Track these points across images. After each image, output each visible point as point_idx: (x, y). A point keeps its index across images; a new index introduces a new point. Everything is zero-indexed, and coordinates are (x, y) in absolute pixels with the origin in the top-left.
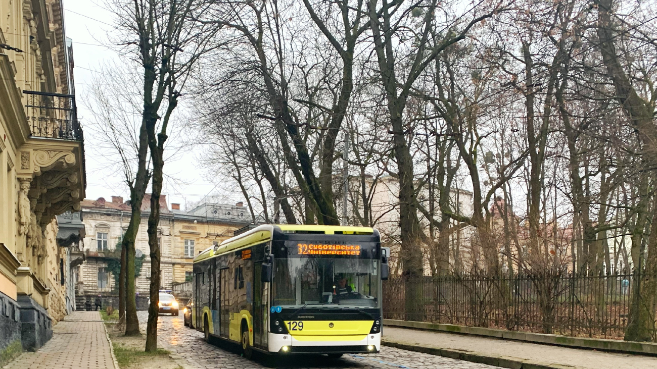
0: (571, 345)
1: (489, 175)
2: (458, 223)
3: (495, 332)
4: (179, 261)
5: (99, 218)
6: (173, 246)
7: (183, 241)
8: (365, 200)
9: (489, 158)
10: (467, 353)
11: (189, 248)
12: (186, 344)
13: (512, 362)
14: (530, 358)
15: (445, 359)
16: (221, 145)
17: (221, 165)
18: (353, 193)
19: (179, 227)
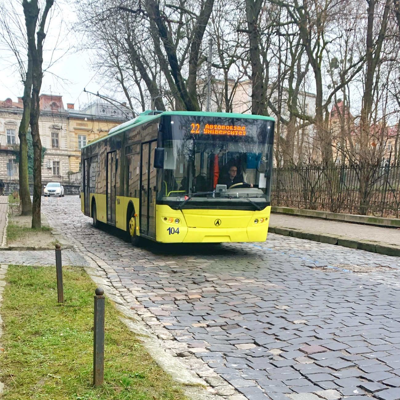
0: (381, 224)
1: (332, 80)
2: (304, 122)
3: (321, 213)
4: (74, 153)
5: (8, 116)
6: (68, 140)
7: (77, 136)
8: (227, 101)
9: (334, 63)
10: (295, 231)
11: (82, 142)
12: (70, 222)
13: (329, 238)
14: (344, 235)
15: (277, 236)
16: (106, 49)
17: (106, 68)
18: (218, 95)
19: (73, 124)
